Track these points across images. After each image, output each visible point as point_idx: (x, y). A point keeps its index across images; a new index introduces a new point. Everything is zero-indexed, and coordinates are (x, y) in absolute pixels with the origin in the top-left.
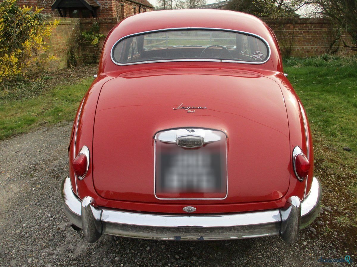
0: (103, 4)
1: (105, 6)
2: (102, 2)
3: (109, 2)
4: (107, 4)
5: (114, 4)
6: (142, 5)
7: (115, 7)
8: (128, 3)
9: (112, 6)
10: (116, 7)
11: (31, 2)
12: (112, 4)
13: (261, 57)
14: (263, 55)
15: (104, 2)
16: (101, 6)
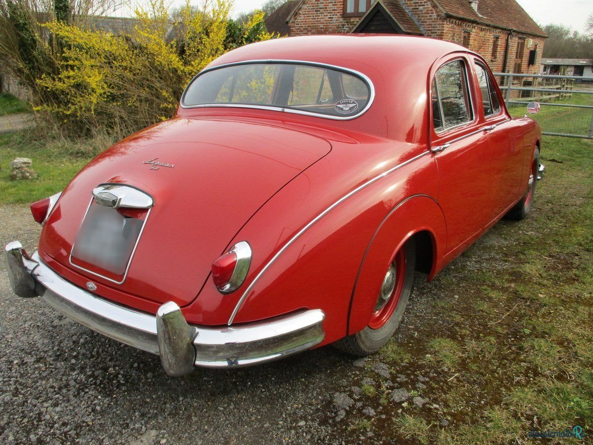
0: (429, 30)
1: (431, 33)
2: (429, 28)
3: (439, 27)
4: (435, 30)
5: (448, 30)
6: (514, 31)
7: (449, 35)
8: (482, 28)
9: (443, 33)
10: (452, 35)
11: (329, 28)
12: (443, 30)
13: (351, 109)
14: (356, 106)
15: (431, 27)
16: (425, 33)
